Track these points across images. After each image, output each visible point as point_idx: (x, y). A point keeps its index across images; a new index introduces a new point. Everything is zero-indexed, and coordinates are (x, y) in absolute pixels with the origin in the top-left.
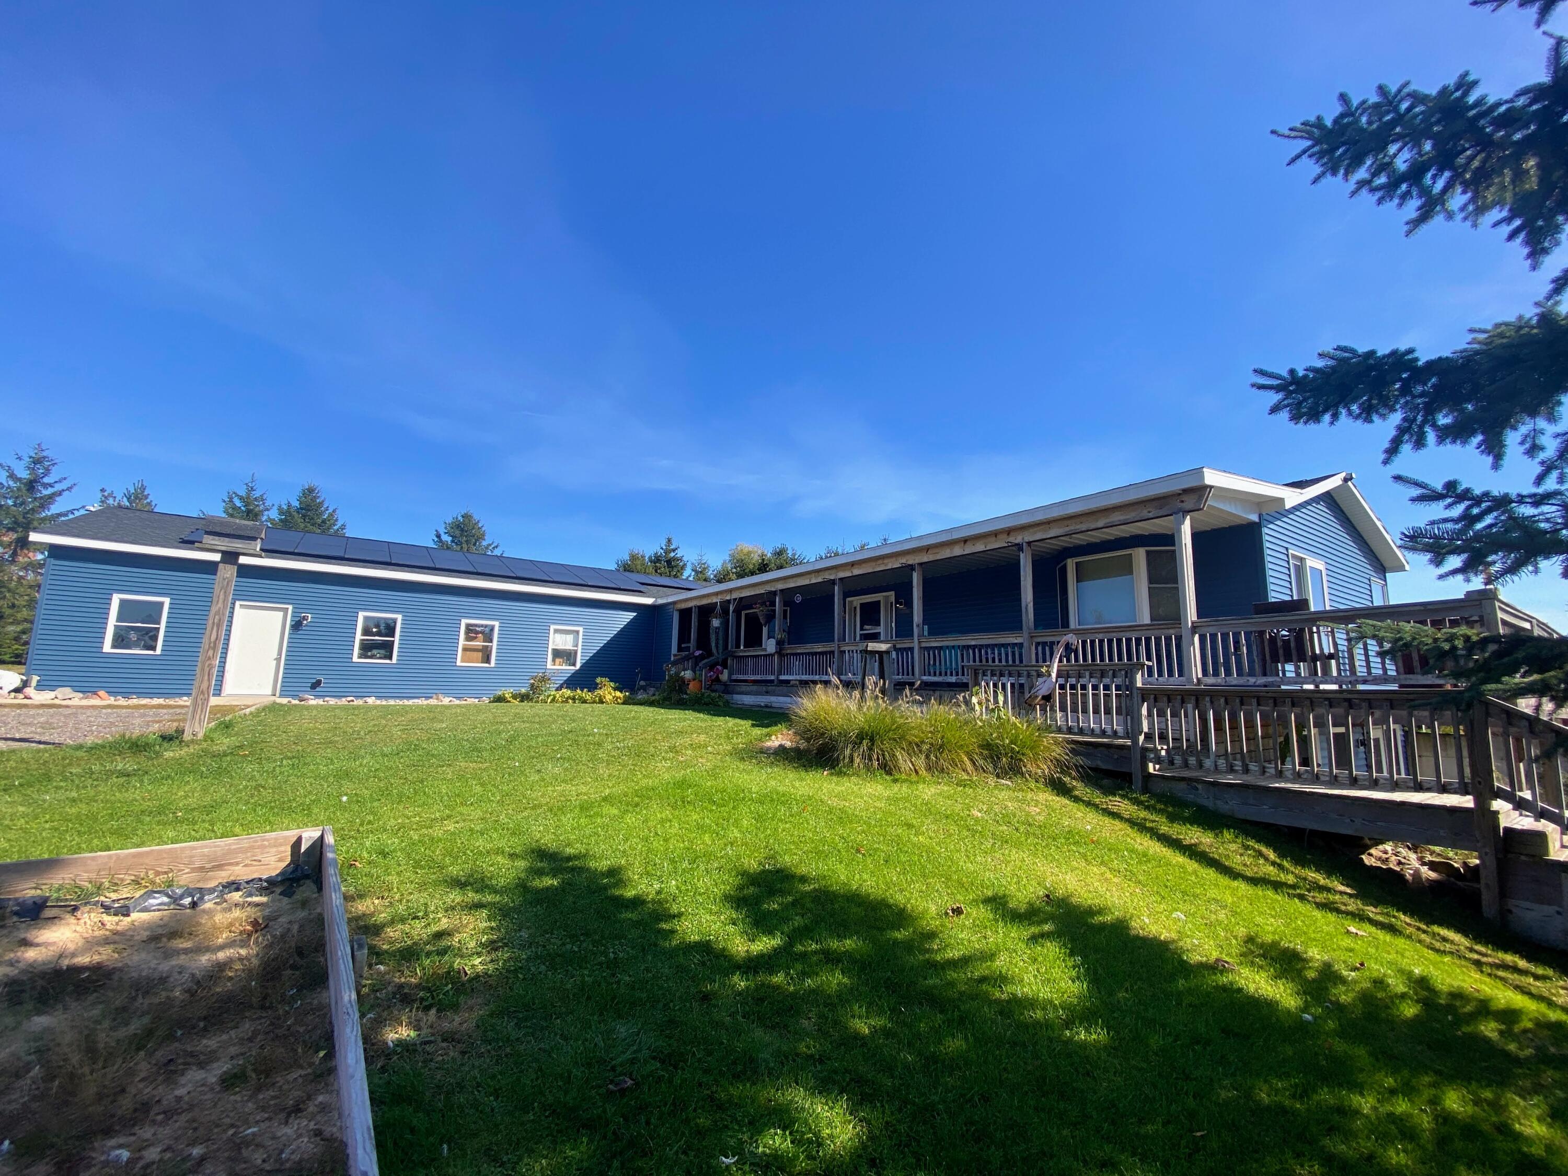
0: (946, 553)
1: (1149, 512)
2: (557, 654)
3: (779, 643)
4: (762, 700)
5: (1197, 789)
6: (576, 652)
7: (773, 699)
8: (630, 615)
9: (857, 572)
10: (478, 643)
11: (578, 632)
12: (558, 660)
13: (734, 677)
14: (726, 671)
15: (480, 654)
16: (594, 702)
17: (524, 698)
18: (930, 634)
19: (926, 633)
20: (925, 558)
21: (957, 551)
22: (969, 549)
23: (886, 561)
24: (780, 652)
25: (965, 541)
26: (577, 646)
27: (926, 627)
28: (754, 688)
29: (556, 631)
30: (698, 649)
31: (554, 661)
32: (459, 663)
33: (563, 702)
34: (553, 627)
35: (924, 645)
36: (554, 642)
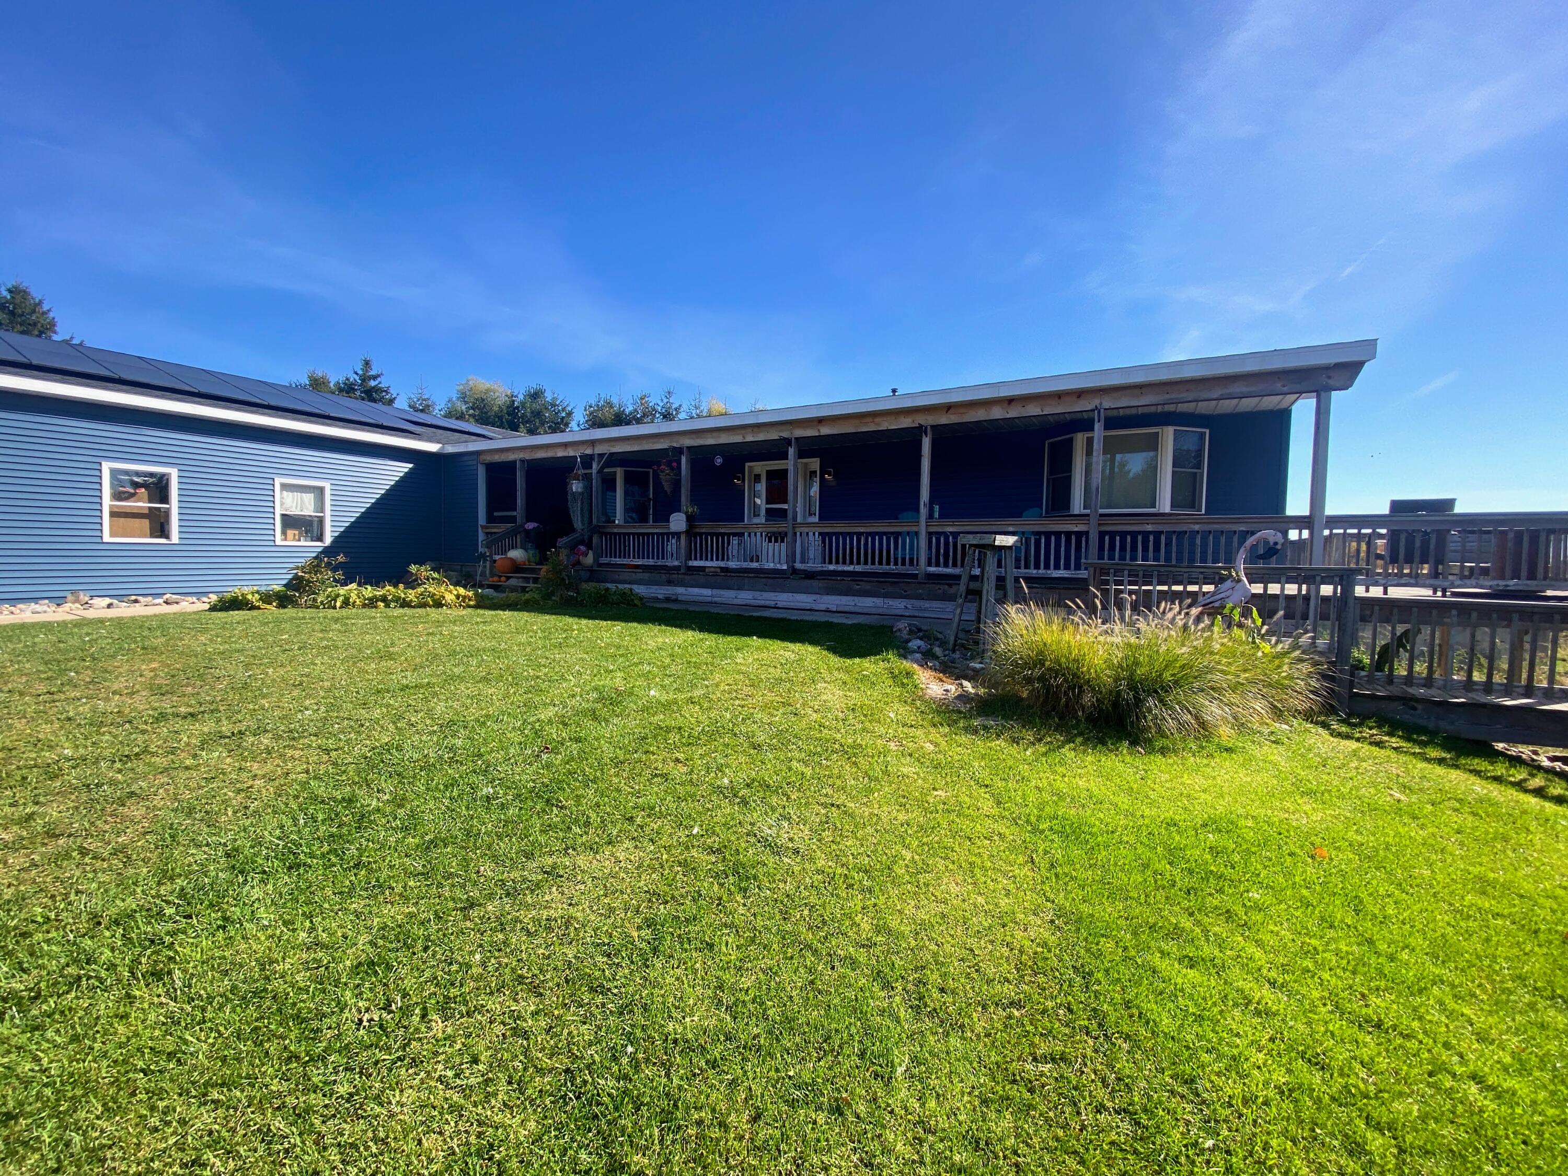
0: (980, 415)
1: (1284, 386)
2: (289, 522)
3: (690, 519)
4: (661, 592)
5: (1415, 709)
6: (321, 521)
7: (680, 590)
8: (402, 468)
9: (825, 430)
10: (142, 504)
11: (321, 490)
12: (290, 533)
13: (604, 560)
14: (591, 553)
15: (146, 523)
16: (424, 605)
17: (283, 600)
18: (941, 516)
19: (936, 515)
20: (944, 419)
21: (997, 413)
22: (1014, 412)
23: (877, 420)
24: (690, 533)
25: (1010, 401)
26: (322, 511)
27: (937, 508)
28: (646, 576)
29: (284, 487)
30: (529, 519)
31: (284, 533)
32: (107, 538)
33: (364, 606)
34: (278, 481)
35: (932, 529)
36: (282, 504)
